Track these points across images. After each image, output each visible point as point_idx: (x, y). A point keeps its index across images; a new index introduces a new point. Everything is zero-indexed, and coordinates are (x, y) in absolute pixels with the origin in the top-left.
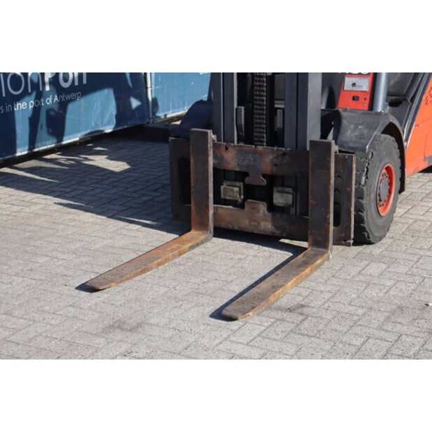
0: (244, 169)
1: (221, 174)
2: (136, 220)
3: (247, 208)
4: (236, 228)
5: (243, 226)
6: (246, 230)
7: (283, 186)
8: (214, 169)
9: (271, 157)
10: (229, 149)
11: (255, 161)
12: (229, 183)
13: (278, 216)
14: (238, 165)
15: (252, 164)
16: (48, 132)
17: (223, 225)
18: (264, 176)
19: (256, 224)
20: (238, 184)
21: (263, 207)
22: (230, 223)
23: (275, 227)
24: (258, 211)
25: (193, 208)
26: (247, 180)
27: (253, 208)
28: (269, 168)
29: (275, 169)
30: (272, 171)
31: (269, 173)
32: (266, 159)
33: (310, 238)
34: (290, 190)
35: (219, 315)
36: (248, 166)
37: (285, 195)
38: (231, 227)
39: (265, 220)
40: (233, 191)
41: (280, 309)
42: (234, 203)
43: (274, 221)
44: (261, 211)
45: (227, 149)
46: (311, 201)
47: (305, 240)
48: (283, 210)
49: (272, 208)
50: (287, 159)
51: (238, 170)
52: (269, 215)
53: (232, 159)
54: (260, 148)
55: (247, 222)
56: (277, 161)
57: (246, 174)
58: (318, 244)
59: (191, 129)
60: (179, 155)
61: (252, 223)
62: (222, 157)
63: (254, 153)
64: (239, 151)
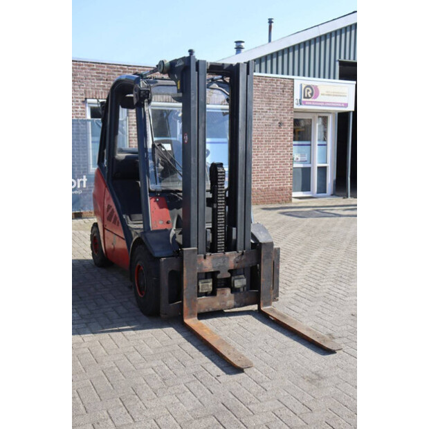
0: (216, 270)
3: (218, 295)
4: (211, 310)
5: (215, 307)
6: (217, 310)
7: (237, 275)
9: (234, 258)
10: (207, 258)
11: (224, 262)
12: (203, 281)
14: (213, 267)
15: (222, 265)
17: (202, 311)
18: (229, 271)
19: (224, 303)
20: (209, 280)
21: (228, 291)
22: (206, 308)
23: (237, 302)
24: (226, 295)
26: (219, 276)
27: (223, 294)
28: (233, 265)
29: (236, 265)
30: (234, 266)
31: (232, 268)
32: (231, 259)
33: (262, 302)
34: (243, 276)
36: (219, 267)
37: (241, 280)
38: (207, 310)
39: (230, 299)
40: (208, 285)
42: (206, 294)
43: (235, 298)
44: (228, 295)
45: (205, 258)
46: (262, 279)
49: (234, 290)
50: (244, 257)
51: (212, 270)
52: (233, 295)
53: (208, 264)
54: (227, 253)
55: (218, 304)
56: (238, 260)
57: (218, 272)
58: (266, 304)
59: (184, 249)
60: (170, 269)
61: (222, 304)
62: (202, 264)
63: (223, 257)
64: (214, 258)
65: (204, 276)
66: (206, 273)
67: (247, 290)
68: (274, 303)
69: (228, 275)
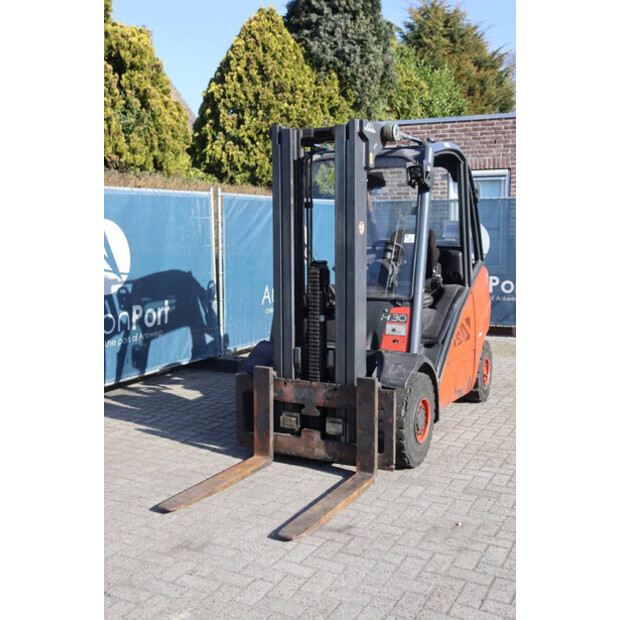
0: (300, 402)
1: (281, 406)
2: (206, 445)
3: (303, 436)
4: (294, 453)
5: (300, 452)
6: (302, 456)
7: (334, 416)
8: (275, 401)
9: (324, 391)
10: (288, 384)
11: (310, 394)
12: (287, 413)
13: (330, 443)
14: (296, 398)
15: (307, 397)
16: (133, 365)
17: (282, 451)
18: (318, 408)
19: (311, 450)
20: (295, 414)
21: (317, 435)
22: (288, 449)
24: (313, 439)
25: (255, 435)
26: (303, 411)
27: (309, 436)
28: (322, 401)
29: (327, 402)
30: (324, 403)
31: (322, 405)
32: (319, 393)
33: (358, 463)
34: (340, 420)
35: (276, 535)
36: (303, 399)
37: (336, 425)
38: (289, 453)
39: (319, 447)
40: (291, 420)
41: (330, 530)
42: (291, 431)
43: (326, 448)
44: (315, 439)
45: (285, 383)
46: (358, 431)
47: (354, 464)
48: (334, 438)
49: (325, 436)
50: (337, 394)
51: (294, 402)
52: (322, 443)
53: (290, 393)
54: (314, 383)
55: (303, 449)
56: (329, 395)
57: (303, 406)
58: (364, 469)
59: (256, 366)
61: (308, 450)
62: (281, 391)
63: (310, 388)
64: (297, 386)
69: (318, 413)
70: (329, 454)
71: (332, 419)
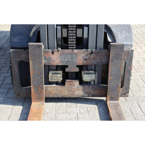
3: (67, 85)
4: (60, 96)
5: (64, 95)
6: (66, 97)
7: (87, 70)
8: (44, 65)
9: (83, 55)
10: (54, 53)
11: (72, 58)
12: (53, 72)
13: (87, 87)
14: (61, 62)
15: (70, 60)
18: (77, 66)
19: (72, 93)
20: (59, 72)
21: (77, 83)
22: (56, 94)
24: (74, 86)
26: (67, 70)
27: (71, 85)
29: (85, 62)
30: (83, 63)
31: (81, 64)
32: (79, 57)
34: (93, 72)
36: (67, 62)
37: (90, 75)
38: (56, 96)
39: (78, 90)
43: (84, 90)
44: (76, 86)
46: (109, 77)
48: (88, 83)
49: (82, 82)
50: (93, 56)
51: (61, 64)
52: (81, 87)
53: (57, 59)
54: (76, 51)
55: (67, 92)
56: (86, 57)
57: (67, 66)
58: (112, 99)
59: (30, 43)
60: (19, 60)
61: (70, 93)
62: (50, 59)
63: (72, 54)
64: (62, 54)
65: (55, 68)
66: (57, 66)
67: (98, 83)
68: (121, 99)
69: (77, 70)
70: (85, 93)
71: (86, 72)
